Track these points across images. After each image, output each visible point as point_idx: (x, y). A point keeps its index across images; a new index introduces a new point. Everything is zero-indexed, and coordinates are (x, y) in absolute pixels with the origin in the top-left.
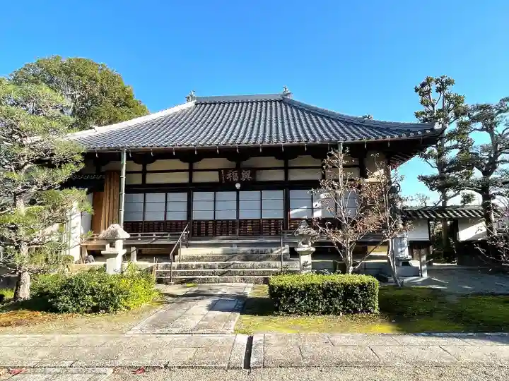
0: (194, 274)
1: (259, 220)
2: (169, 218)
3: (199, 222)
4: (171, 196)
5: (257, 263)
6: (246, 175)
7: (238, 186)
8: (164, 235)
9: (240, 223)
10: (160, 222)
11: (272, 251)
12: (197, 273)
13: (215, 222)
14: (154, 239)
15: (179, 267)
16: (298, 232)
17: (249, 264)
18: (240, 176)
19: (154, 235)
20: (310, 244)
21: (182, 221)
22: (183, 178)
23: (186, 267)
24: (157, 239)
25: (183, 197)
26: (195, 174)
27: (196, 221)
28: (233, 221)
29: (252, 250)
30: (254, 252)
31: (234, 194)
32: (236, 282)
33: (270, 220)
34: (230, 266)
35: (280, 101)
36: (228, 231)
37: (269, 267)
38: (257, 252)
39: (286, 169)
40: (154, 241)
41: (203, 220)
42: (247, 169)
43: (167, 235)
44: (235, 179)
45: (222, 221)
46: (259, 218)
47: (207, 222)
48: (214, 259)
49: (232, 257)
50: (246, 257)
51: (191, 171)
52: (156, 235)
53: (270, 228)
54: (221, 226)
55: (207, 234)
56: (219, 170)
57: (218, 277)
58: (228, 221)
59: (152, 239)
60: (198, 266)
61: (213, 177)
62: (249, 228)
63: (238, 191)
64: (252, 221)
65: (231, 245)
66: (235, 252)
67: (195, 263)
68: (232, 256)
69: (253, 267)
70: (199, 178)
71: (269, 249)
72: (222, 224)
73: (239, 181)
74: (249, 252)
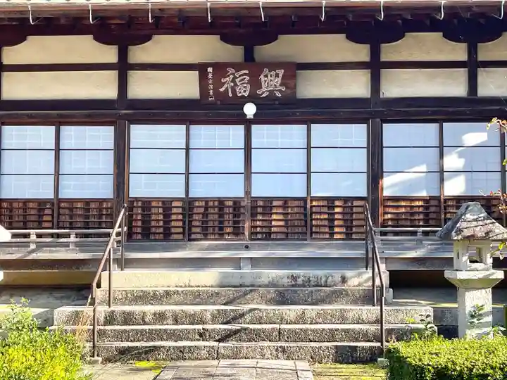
0: (150, 335)
1: (304, 200)
2: (66, 193)
3: (146, 204)
4: (71, 134)
5: (311, 310)
6: (271, 83)
7: (250, 110)
8: (59, 236)
9: (254, 208)
10: (41, 203)
11: (344, 280)
12: (160, 335)
13: (189, 204)
14: (33, 246)
15: (110, 319)
16: (460, 231)
17: (291, 311)
18: (255, 83)
19: (33, 237)
20: (490, 261)
21: (101, 201)
22: (102, 87)
23: (128, 319)
24: (40, 246)
25: (104, 135)
26: (134, 76)
27: (137, 199)
28: (236, 203)
29: (294, 278)
30: (300, 281)
31: (239, 130)
32: (263, 356)
33: (331, 201)
34: (242, 315)
36: (221, 229)
37: (343, 319)
38: (307, 283)
39: (375, 67)
40: (33, 251)
41: (157, 199)
42: (273, 66)
43: (68, 236)
44: (243, 91)
45: (207, 200)
46: (303, 194)
47: (166, 204)
48: (198, 297)
49: (245, 294)
50: (281, 294)
51: (123, 68)
52: (39, 236)
53: (332, 220)
54: (205, 215)
55: (167, 235)
56: (201, 68)
57: (216, 344)
58: (221, 201)
59: (27, 245)
60: (160, 317)
61: (185, 86)
62: (277, 221)
63: (247, 123)
64: (286, 200)
65: (236, 263)
66: (248, 281)
67: (150, 309)
68: (245, 290)
69: (301, 319)
70: (144, 87)
71: (336, 275)
72: (206, 208)
73: (252, 98)
74: (286, 281)
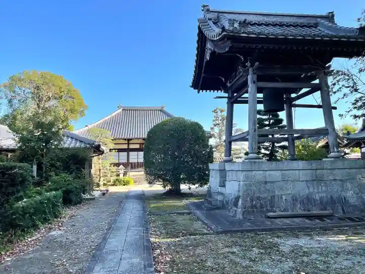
2: (120, 162)
3: (132, 163)
4: (121, 153)
13: (138, 163)
21: (125, 163)
22: (125, 147)
25: (125, 154)
26: (130, 145)
27: (130, 163)
35: (160, 110)
47: (135, 163)
51: (128, 144)
55: (135, 168)
56: (140, 144)
61: (137, 146)
70: (132, 146)
